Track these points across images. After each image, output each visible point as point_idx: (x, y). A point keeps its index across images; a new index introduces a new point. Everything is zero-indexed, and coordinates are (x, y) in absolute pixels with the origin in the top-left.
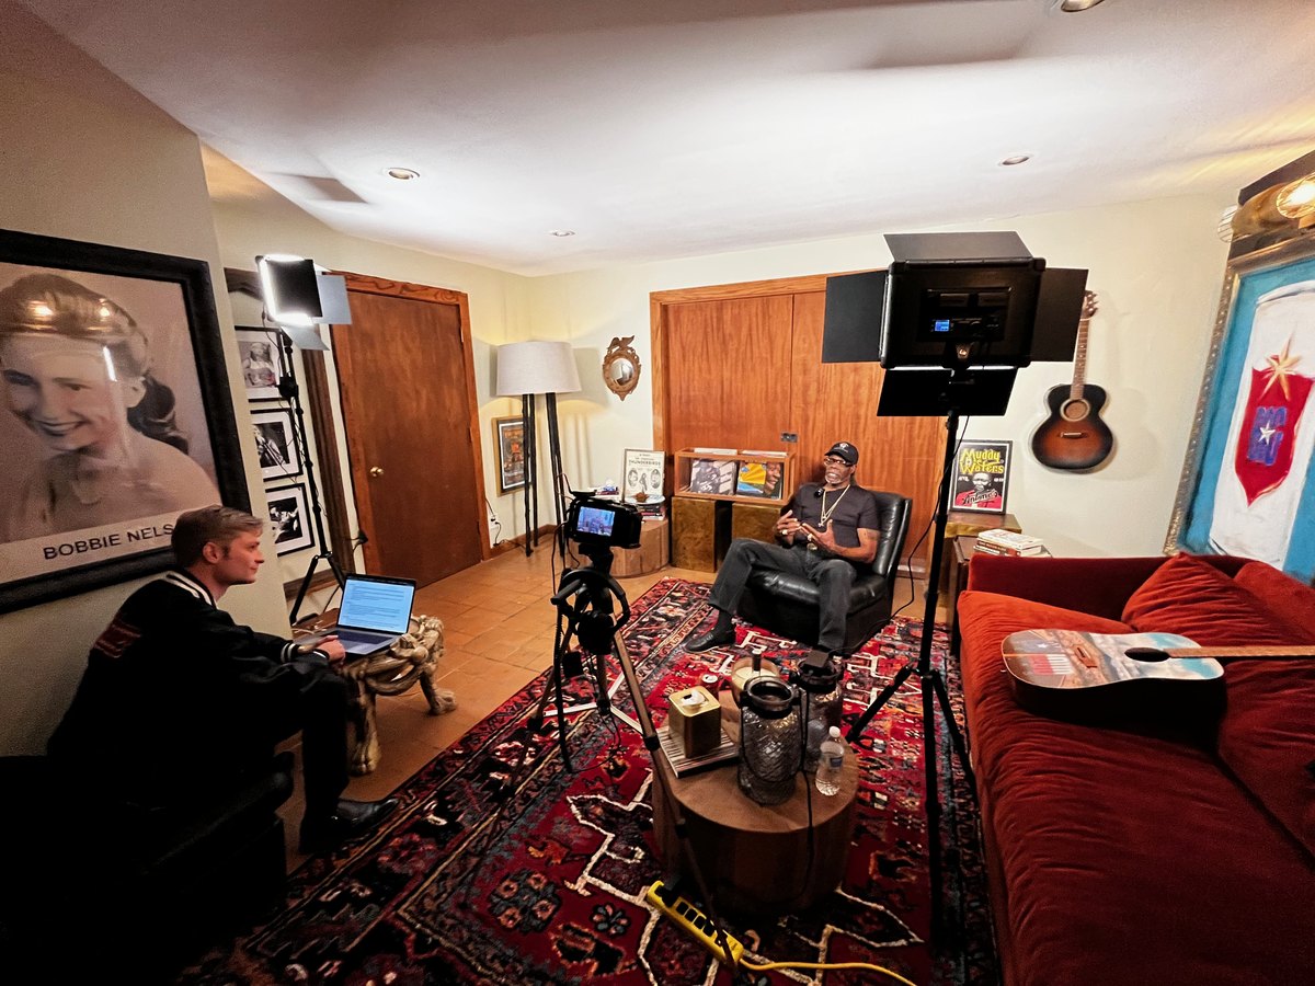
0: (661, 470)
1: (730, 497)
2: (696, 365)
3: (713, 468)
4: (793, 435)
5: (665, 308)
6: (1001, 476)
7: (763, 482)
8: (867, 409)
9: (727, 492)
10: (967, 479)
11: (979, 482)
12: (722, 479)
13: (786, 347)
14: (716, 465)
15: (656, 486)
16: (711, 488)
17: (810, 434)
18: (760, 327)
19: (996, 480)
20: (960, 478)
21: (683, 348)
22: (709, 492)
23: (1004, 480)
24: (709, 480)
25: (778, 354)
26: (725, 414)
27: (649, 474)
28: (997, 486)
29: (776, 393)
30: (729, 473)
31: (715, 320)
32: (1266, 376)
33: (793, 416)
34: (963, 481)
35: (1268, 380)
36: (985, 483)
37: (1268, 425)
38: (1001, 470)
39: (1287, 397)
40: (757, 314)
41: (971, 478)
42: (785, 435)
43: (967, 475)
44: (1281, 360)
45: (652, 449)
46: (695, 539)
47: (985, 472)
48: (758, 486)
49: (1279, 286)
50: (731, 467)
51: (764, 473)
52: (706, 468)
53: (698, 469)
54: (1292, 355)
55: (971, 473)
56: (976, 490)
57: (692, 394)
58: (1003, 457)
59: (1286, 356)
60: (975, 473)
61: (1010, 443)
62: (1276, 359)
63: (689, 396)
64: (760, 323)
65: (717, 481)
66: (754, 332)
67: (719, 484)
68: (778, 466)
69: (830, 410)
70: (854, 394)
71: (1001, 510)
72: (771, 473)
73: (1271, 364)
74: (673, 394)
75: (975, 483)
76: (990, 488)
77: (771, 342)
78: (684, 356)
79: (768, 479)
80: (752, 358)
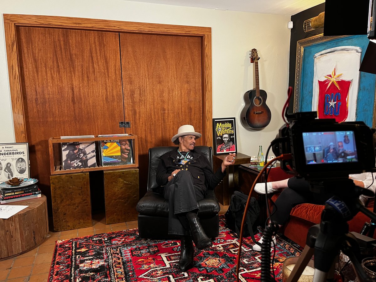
0: (26, 157)
1: (97, 168)
2: (49, 75)
3: (80, 149)
4: (128, 123)
5: (18, 28)
6: (233, 135)
7: (119, 154)
8: (168, 105)
9: (93, 165)
10: (220, 138)
11: (225, 139)
12: (89, 156)
13: (117, 67)
14: (81, 147)
15: (22, 172)
16: (80, 164)
17: (138, 121)
18: (98, 51)
19: (232, 137)
20: (217, 138)
21: (35, 61)
22: (80, 167)
23: (234, 136)
24: (78, 158)
25: (112, 70)
26: (77, 111)
27: (14, 163)
28: (233, 139)
29: (113, 96)
30: (93, 152)
31: (62, 43)
32: (327, 83)
33: (126, 111)
34: (219, 139)
35: (328, 84)
36: (227, 139)
37: (332, 101)
38: (233, 132)
39: (339, 89)
40: (95, 42)
41: (222, 137)
42: (122, 123)
43: (220, 136)
44: (332, 76)
45: (14, 141)
46: (74, 204)
47: (227, 134)
48: (116, 157)
49: (324, 50)
50: (93, 147)
51: (119, 148)
52: (73, 150)
53: (67, 152)
54: (337, 74)
55: (221, 135)
56: (224, 143)
57: (47, 96)
58: (232, 126)
59: (335, 74)
60: (223, 135)
61: (234, 118)
62: (330, 76)
63: (44, 98)
64: (98, 49)
65: (84, 158)
66: (94, 55)
67: (87, 160)
68: (127, 142)
69: (148, 106)
70: (160, 97)
71: (235, 151)
72: (123, 147)
73: (328, 78)
74: (29, 97)
75: (224, 139)
76: (230, 141)
77: (107, 62)
78: (36, 67)
79: (122, 151)
80: (94, 72)
